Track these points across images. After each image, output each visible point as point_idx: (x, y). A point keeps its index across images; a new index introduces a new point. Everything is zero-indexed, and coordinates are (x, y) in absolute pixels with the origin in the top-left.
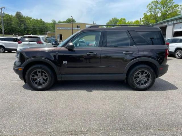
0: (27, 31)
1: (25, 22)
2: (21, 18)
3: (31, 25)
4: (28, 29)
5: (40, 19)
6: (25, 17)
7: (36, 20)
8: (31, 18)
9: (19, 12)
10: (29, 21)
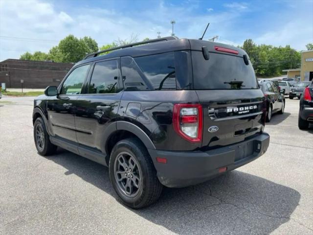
0: (258, 69)
1: (258, 54)
2: (252, 49)
3: (266, 58)
4: (260, 66)
5: (287, 46)
6: (259, 46)
7: (278, 49)
8: (270, 47)
9: (249, 40)
10: (264, 52)
